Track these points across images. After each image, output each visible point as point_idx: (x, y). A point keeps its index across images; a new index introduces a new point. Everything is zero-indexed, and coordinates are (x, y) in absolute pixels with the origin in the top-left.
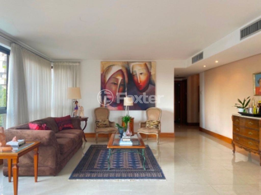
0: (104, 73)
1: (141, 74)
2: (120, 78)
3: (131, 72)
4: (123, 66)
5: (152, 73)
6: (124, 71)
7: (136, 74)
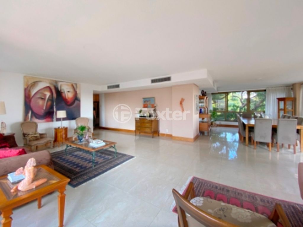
0: (29, 88)
1: (69, 92)
2: (48, 94)
3: (59, 90)
4: (51, 84)
5: (78, 92)
6: (53, 88)
7: (64, 92)
